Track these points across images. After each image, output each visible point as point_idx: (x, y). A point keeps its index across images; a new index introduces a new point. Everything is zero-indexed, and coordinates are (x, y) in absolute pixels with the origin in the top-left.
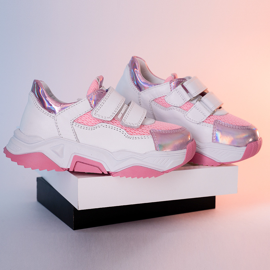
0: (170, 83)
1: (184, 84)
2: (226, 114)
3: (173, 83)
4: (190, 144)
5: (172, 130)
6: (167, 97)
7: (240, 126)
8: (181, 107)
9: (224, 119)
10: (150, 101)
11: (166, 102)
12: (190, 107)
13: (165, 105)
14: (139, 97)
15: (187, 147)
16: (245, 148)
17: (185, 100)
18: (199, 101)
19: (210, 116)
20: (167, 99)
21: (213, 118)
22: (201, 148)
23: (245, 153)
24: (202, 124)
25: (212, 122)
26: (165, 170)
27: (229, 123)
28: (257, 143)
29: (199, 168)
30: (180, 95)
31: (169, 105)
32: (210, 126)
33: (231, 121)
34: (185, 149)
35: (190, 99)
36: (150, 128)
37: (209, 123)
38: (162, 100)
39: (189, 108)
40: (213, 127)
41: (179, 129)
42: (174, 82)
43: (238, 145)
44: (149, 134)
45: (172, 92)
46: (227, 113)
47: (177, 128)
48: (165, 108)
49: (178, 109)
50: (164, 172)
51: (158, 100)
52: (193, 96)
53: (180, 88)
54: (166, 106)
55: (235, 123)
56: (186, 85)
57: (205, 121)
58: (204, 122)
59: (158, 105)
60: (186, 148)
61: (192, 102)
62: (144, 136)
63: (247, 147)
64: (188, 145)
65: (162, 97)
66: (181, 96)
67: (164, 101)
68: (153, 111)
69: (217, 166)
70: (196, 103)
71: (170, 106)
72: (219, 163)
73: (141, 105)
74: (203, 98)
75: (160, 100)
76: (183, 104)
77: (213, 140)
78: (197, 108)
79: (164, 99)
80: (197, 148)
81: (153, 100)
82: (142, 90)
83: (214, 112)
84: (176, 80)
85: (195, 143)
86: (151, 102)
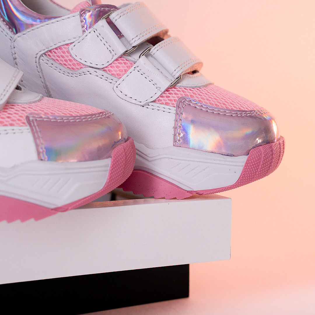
0: (81, 15)
1: (111, 17)
2: (206, 86)
3: (88, 14)
4: (120, 148)
5: (78, 116)
6: (74, 46)
7: (234, 111)
8: (105, 69)
9: (199, 95)
10: (38, 56)
11: (73, 58)
12: (126, 68)
13: (70, 65)
14: (13, 47)
15: (113, 153)
16: (244, 159)
17: (113, 53)
18: (147, 56)
19: (170, 90)
20: (74, 51)
21: (175, 94)
22: (150, 159)
23: (244, 169)
24: (153, 107)
25: (174, 102)
26: (60, 204)
27: (210, 104)
28: (271, 147)
29: (145, 203)
30: (104, 41)
31: (79, 64)
32: (169, 111)
33: (216, 99)
34: (107, 158)
35: (125, 50)
36: (29, 111)
37: (167, 104)
38: (64, 52)
39: (124, 72)
40: (175, 112)
41: (95, 114)
42: (90, 13)
43: (230, 152)
44: (24, 123)
45: (85, 34)
46: (208, 83)
47: (90, 112)
48: (70, 72)
49: (100, 72)
50: (57, 210)
51: (55, 53)
52: (131, 45)
53: (103, 26)
54: (73, 66)
55: (224, 104)
56: (115, 19)
57: (159, 100)
58: (157, 101)
59: (55, 64)
60: (110, 157)
61: (130, 58)
62: (12, 127)
63: (249, 157)
64: (116, 150)
65: (62, 47)
66: (105, 43)
67: (69, 55)
68: (45, 79)
69: (185, 199)
70: (138, 60)
71: (82, 66)
72: (188, 192)
73: (17, 65)
74: (155, 50)
75: (59, 53)
76: (109, 63)
77: (175, 141)
78: (141, 72)
79: (68, 52)
80: (137, 157)
81: (45, 54)
82: (20, 32)
83: (179, 79)
84: (95, 8)
85: (133, 145)
86: (39, 59)
